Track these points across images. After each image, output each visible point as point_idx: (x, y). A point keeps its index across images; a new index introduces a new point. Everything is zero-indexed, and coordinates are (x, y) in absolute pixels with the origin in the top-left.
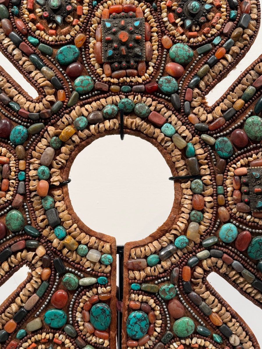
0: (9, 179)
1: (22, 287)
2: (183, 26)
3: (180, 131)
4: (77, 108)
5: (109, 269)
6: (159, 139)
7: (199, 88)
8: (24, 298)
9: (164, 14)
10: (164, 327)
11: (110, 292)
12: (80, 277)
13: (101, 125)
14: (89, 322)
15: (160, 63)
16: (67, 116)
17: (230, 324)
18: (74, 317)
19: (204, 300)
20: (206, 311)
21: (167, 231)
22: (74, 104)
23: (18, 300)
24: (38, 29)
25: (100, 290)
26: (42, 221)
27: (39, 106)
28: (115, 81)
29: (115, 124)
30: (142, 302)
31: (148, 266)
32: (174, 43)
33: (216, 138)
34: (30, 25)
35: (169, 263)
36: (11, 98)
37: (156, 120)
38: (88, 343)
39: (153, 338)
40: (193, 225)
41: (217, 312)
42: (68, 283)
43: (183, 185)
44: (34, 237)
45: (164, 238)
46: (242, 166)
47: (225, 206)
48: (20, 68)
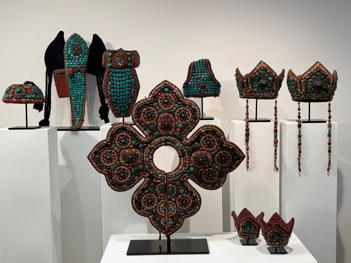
0: (139, 157)
1: (143, 183)
2: (181, 119)
3: (180, 145)
4: (155, 140)
5: (164, 178)
6: (175, 147)
7: (185, 135)
8: (144, 185)
9: (176, 117)
10: (177, 192)
11: (164, 184)
12: (157, 180)
13: (161, 144)
14: (159, 191)
15: (175, 129)
16: (153, 142)
17: (193, 191)
18: (156, 190)
19: (187, 185)
20: (187, 188)
21: (177, 169)
22: (154, 139)
23: (142, 186)
24: (145, 121)
25: (162, 183)
26: (147, 167)
27: (146, 140)
28: (164, 133)
29: (164, 144)
30: (172, 186)
31: (173, 178)
32: (179, 124)
33: (189, 147)
34: (143, 120)
35: (178, 177)
36: (139, 137)
37: (174, 143)
38: (159, 196)
39: (174, 194)
40: (183, 168)
41: (189, 188)
42: (154, 182)
43: (181, 158)
44: (146, 171)
45: (177, 171)
46: (195, 154)
47: (191, 163)
48: (141, 130)
